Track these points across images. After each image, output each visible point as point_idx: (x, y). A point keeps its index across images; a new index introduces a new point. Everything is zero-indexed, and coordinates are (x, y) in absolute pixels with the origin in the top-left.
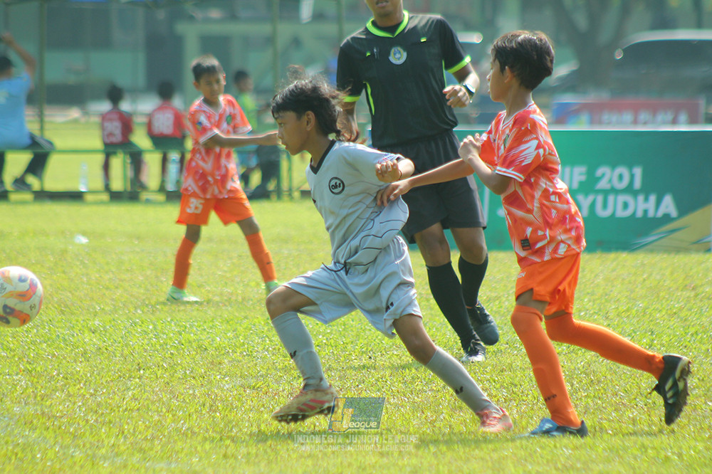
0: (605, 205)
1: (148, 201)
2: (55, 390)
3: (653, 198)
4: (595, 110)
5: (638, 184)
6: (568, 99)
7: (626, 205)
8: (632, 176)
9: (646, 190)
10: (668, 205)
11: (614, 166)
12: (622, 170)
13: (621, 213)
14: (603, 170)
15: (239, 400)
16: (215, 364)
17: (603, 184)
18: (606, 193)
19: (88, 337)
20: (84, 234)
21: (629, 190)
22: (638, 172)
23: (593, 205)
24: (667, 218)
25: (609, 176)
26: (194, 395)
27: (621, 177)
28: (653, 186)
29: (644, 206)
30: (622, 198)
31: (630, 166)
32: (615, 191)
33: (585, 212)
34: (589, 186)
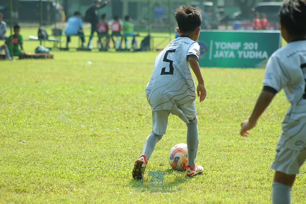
0: (246, 54)
1: (110, 52)
2: (78, 107)
3: (260, 53)
4: (246, 26)
5: (256, 48)
6: (238, 22)
7: (252, 54)
8: (254, 46)
9: (259, 50)
10: (265, 54)
11: (249, 42)
12: (252, 44)
13: (251, 57)
14: (246, 44)
15: (133, 111)
16: (126, 100)
17: (246, 48)
18: (246, 51)
19: (89, 91)
20: (91, 61)
21: (254, 50)
22: (256, 45)
23: (242, 55)
24: (264, 59)
25: (247, 46)
26: (119, 109)
27: (251, 46)
28: (261, 48)
29: (258, 55)
30: (251, 52)
31: (254, 42)
32: (249, 50)
33: (240, 56)
34: (241, 49)
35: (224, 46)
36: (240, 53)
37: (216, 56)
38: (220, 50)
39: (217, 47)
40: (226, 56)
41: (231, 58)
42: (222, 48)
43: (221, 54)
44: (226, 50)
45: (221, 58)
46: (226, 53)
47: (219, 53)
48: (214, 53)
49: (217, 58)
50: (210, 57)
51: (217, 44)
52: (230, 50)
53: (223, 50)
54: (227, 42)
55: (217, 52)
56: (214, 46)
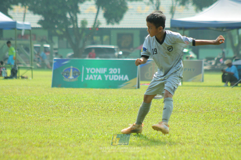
0: (111, 77)
3: (123, 76)
5: (119, 72)
7: (116, 77)
8: (118, 71)
9: (121, 74)
10: (126, 77)
11: (113, 68)
12: (115, 69)
13: (115, 79)
14: (111, 69)
17: (111, 72)
18: (111, 74)
21: (117, 74)
22: (119, 69)
23: (108, 78)
24: (126, 81)
25: (112, 70)
27: (115, 71)
28: (123, 73)
29: (121, 78)
30: (115, 76)
31: (117, 68)
32: (114, 74)
33: (106, 79)
34: (107, 73)
35: (93, 71)
36: (106, 77)
37: (86, 79)
38: (90, 74)
39: (88, 72)
40: (95, 79)
41: (99, 80)
42: (91, 72)
43: (91, 77)
44: (95, 74)
45: (91, 80)
46: (95, 76)
47: (89, 76)
48: (85, 76)
49: (88, 80)
50: (82, 80)
51: (88, 70)
52: (98, 74)
53: (92, 74)
54: (95, 68)
55: (88, 76)
56: (85, 71)
